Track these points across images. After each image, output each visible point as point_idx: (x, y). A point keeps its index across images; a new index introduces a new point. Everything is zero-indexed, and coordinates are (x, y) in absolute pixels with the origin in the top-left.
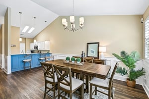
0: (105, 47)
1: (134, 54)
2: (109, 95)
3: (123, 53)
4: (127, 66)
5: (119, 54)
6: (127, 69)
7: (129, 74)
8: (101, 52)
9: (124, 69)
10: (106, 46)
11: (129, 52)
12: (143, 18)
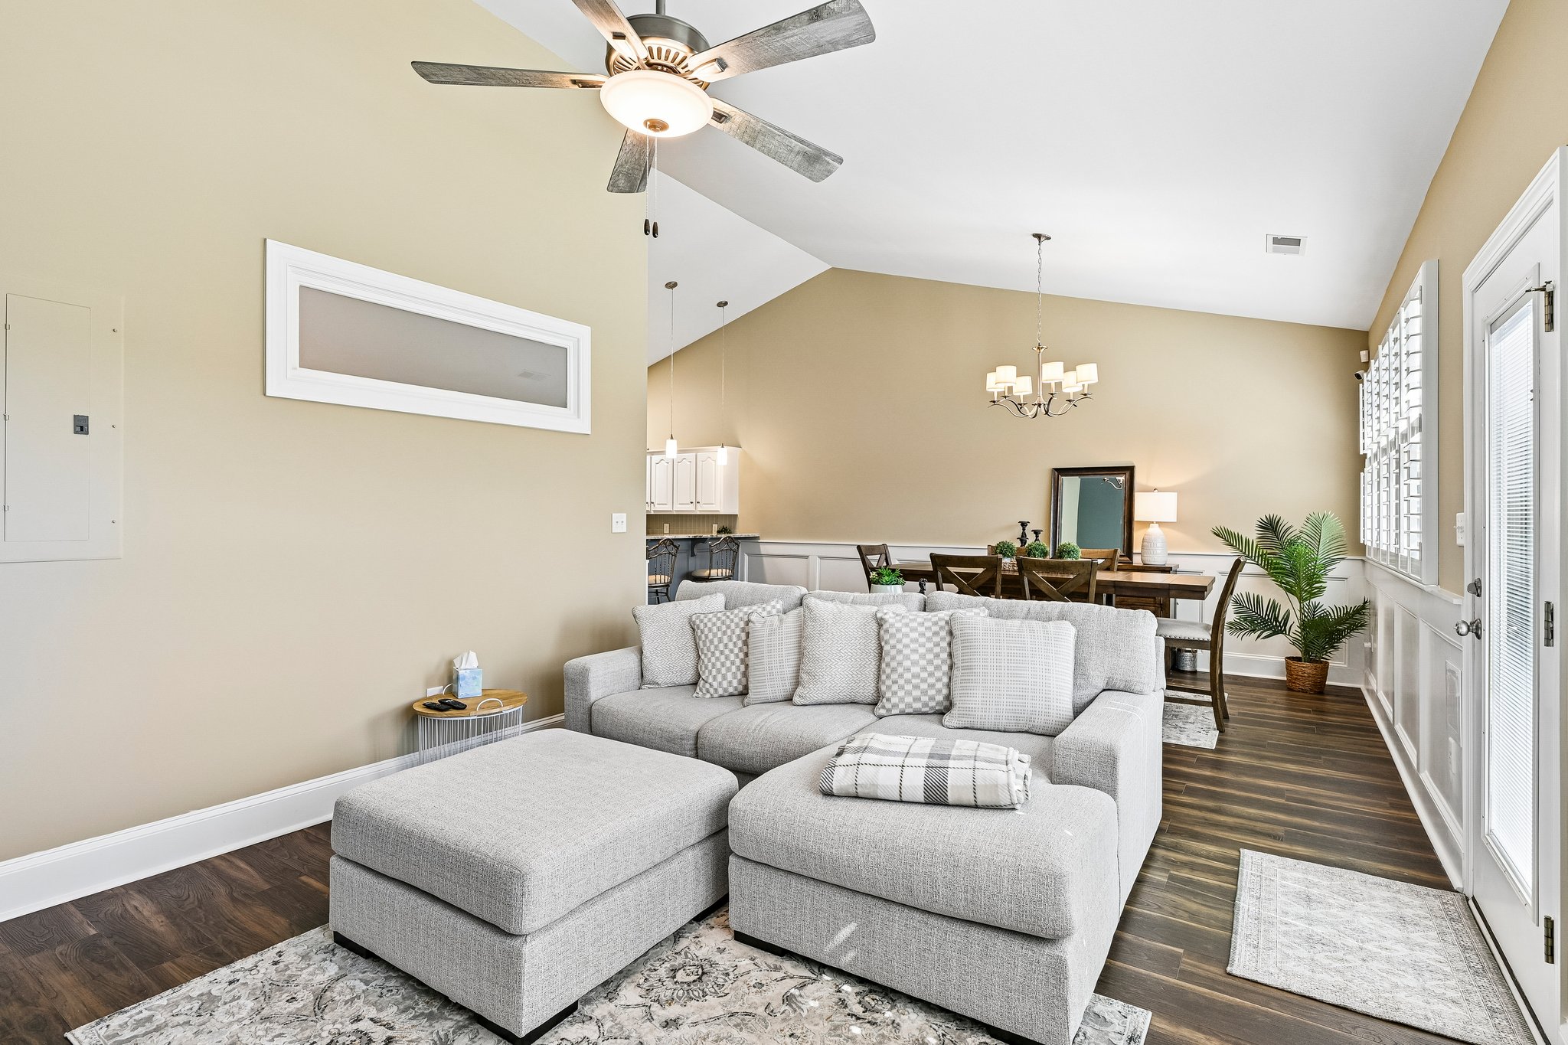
0: (1173, 497)
1: (1317, 527)
2: (1213, 704)
3: (1270, 527)
4: (1289, 590)
5: (1252, 534)
6: (1289, 606)
7: (1296, 628)
8: (1147, 524)
9: (1274, 607)
10: (1178, 490)
11: (1294, 522)
12: (1367, 348)
